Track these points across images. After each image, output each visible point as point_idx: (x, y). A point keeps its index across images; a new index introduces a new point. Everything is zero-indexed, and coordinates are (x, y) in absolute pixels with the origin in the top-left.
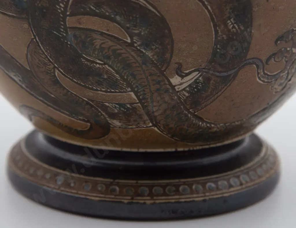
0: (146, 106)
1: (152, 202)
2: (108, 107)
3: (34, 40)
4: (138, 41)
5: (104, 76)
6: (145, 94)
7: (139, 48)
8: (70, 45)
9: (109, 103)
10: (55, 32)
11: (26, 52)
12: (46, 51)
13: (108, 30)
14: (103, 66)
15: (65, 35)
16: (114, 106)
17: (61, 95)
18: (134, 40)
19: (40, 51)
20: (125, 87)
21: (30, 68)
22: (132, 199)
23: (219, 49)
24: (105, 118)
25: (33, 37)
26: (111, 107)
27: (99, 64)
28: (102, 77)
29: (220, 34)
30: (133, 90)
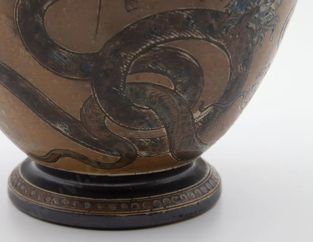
0: (171, 137)
1: (166, 210)
2: (143, 142)
3: (93, 96)
4: (179, 88)
5: (147, 118)
6: (173, 128)
7: (179, 93)
8: (125, 97)
9: (143, 139)
10: (114, 88)
11: (81, 107)
12: (102, 104)
13: (159, 82)
14: (148, 110)
15: (122, 89)
16: (147, 141)
17: (105, 137)
18: (177, 88)
19: (96, 105)
20: (160, 125)
21: (81, 119)
22: (151, 211)
23: (229, 87)
24: (136, 150)
25: (92, 94)
26: (145, 142)
27: (145, 109)
28: (146, 119)
29: (232, 76)
30: (165, 127)
